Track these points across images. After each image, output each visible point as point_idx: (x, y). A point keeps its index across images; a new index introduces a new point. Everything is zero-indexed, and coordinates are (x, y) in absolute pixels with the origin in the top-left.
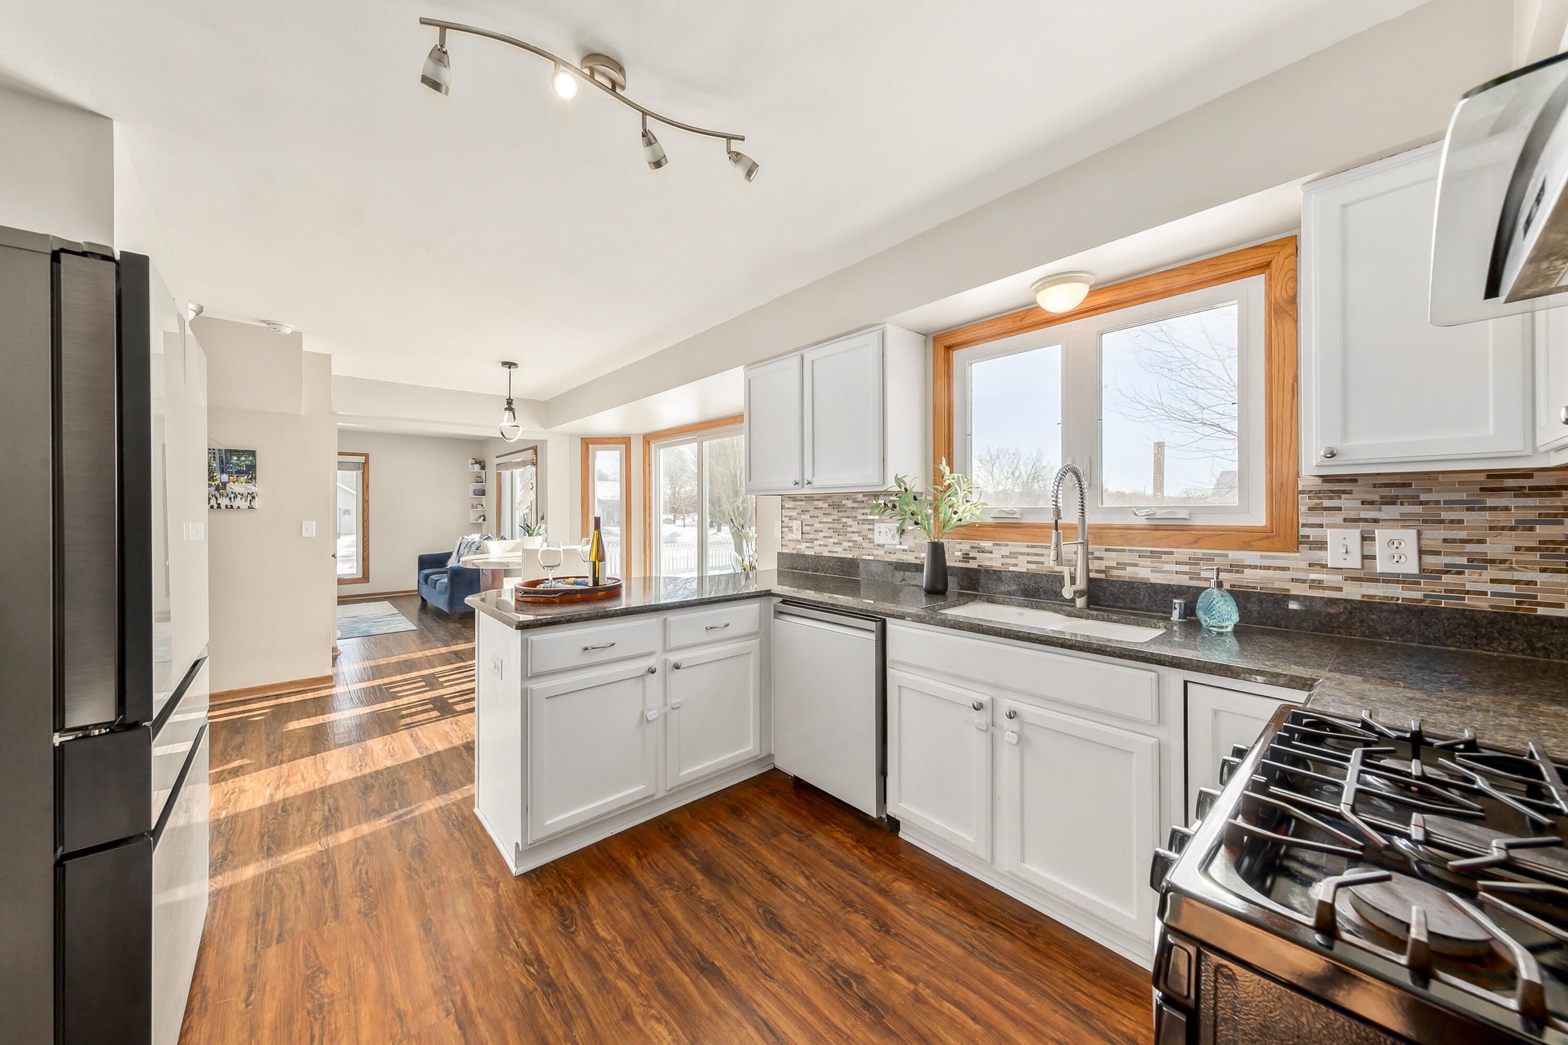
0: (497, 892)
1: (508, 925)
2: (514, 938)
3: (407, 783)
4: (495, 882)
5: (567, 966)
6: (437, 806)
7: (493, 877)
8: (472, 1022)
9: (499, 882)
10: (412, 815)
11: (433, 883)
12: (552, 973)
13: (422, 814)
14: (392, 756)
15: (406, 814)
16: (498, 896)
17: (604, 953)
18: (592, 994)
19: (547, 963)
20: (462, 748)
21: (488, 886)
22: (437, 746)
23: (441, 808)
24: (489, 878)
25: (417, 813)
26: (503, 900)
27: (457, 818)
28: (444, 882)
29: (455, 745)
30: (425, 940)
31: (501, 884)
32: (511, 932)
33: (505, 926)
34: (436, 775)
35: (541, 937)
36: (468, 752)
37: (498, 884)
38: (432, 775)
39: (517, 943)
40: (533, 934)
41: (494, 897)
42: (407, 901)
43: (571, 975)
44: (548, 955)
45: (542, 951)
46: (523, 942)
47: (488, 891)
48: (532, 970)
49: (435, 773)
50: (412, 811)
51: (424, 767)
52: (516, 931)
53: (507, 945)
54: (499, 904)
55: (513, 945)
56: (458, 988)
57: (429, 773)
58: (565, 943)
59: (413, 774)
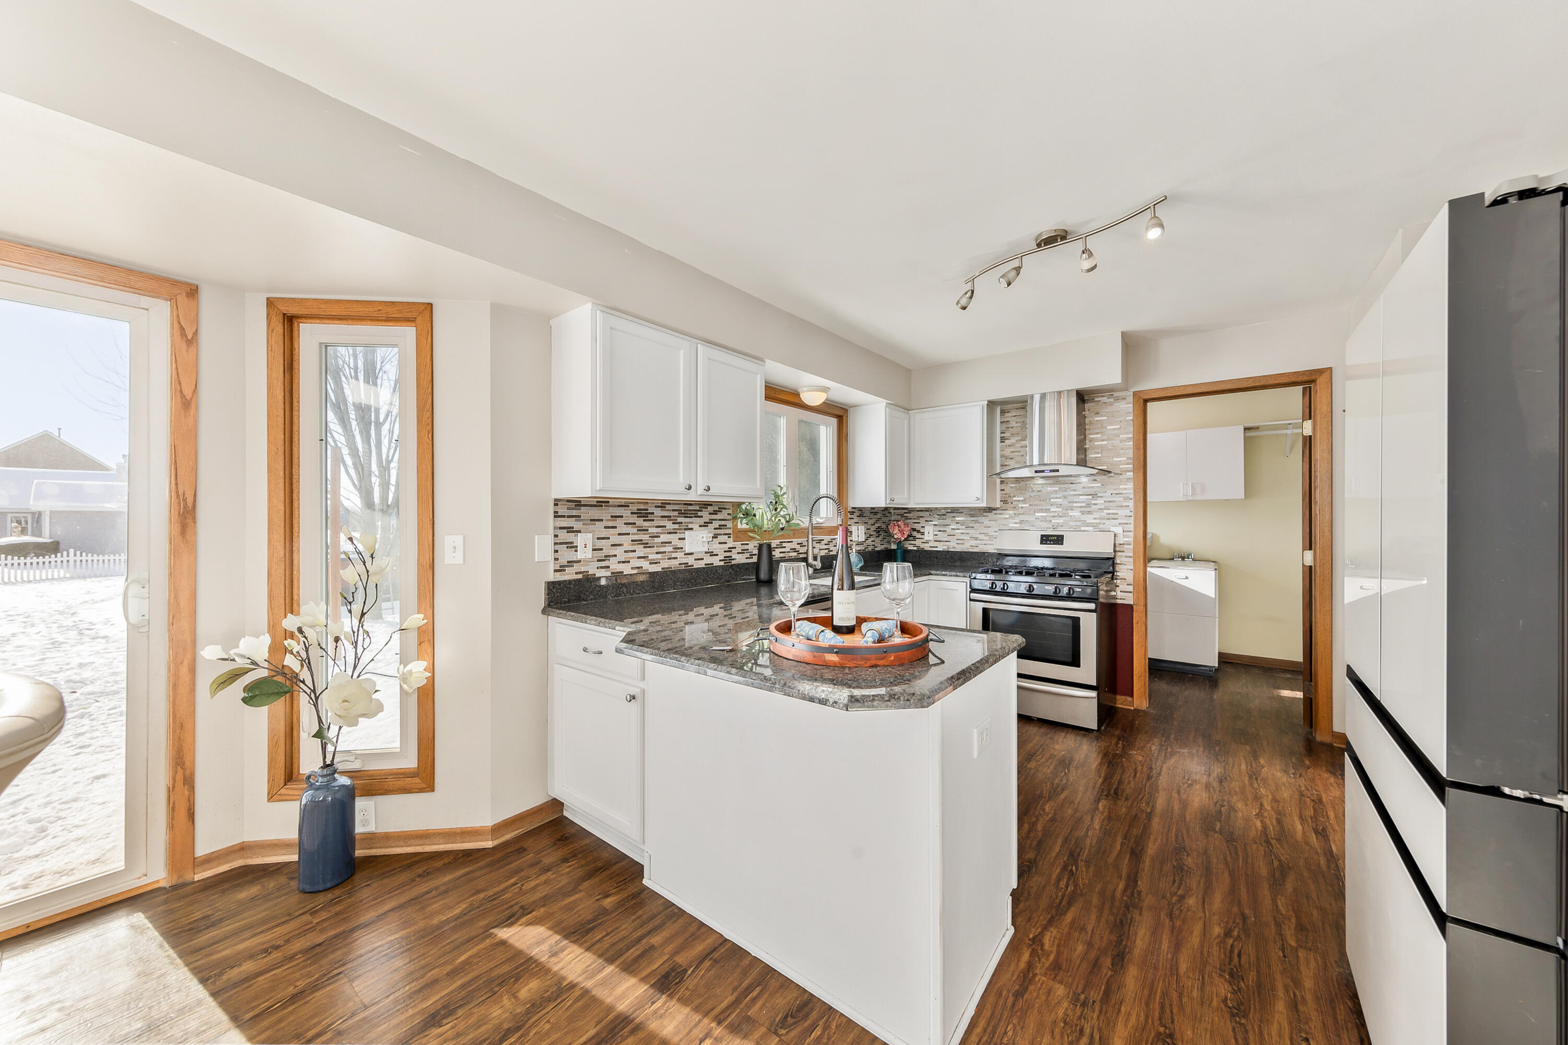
0: (1042, 934)
1: (1061, 902)
2: (1065, 891)
4: (1034, 943)
5: (1054, 854)
7: (1030, 950)
8: (1129, 876)
9: (1030, 940)
11: (1084, 1004)
12: (1065, 859)
16: (1045, 928)
17: (1029, 842)
18: (1057, 837)
19: (1062, 864)
21: (1042, 945)
24: (1033, 953)
26: (1045, 922)
28: (1074, 993)
30: (1127, 950)
31: (1031, 936)
32: (1063, 896)
33: (1063, 904)
35: (1050, 876)
37: (1034, 939)
39: (1067, 887)
40: (1052, 882)
41: (1048, 930)
42: (1123, 1009)
43: (1057, 850)
44: (1057, 866)
45: (1058, 870)
46: (1062, 884)
47: (1047, 941)
48: (1074, 868)
52: (1060, 894)
53: (1074, 892)
54: (1051, 922)
55: (1071, 888)
56: (1125, 898)
58: (1041, 863)
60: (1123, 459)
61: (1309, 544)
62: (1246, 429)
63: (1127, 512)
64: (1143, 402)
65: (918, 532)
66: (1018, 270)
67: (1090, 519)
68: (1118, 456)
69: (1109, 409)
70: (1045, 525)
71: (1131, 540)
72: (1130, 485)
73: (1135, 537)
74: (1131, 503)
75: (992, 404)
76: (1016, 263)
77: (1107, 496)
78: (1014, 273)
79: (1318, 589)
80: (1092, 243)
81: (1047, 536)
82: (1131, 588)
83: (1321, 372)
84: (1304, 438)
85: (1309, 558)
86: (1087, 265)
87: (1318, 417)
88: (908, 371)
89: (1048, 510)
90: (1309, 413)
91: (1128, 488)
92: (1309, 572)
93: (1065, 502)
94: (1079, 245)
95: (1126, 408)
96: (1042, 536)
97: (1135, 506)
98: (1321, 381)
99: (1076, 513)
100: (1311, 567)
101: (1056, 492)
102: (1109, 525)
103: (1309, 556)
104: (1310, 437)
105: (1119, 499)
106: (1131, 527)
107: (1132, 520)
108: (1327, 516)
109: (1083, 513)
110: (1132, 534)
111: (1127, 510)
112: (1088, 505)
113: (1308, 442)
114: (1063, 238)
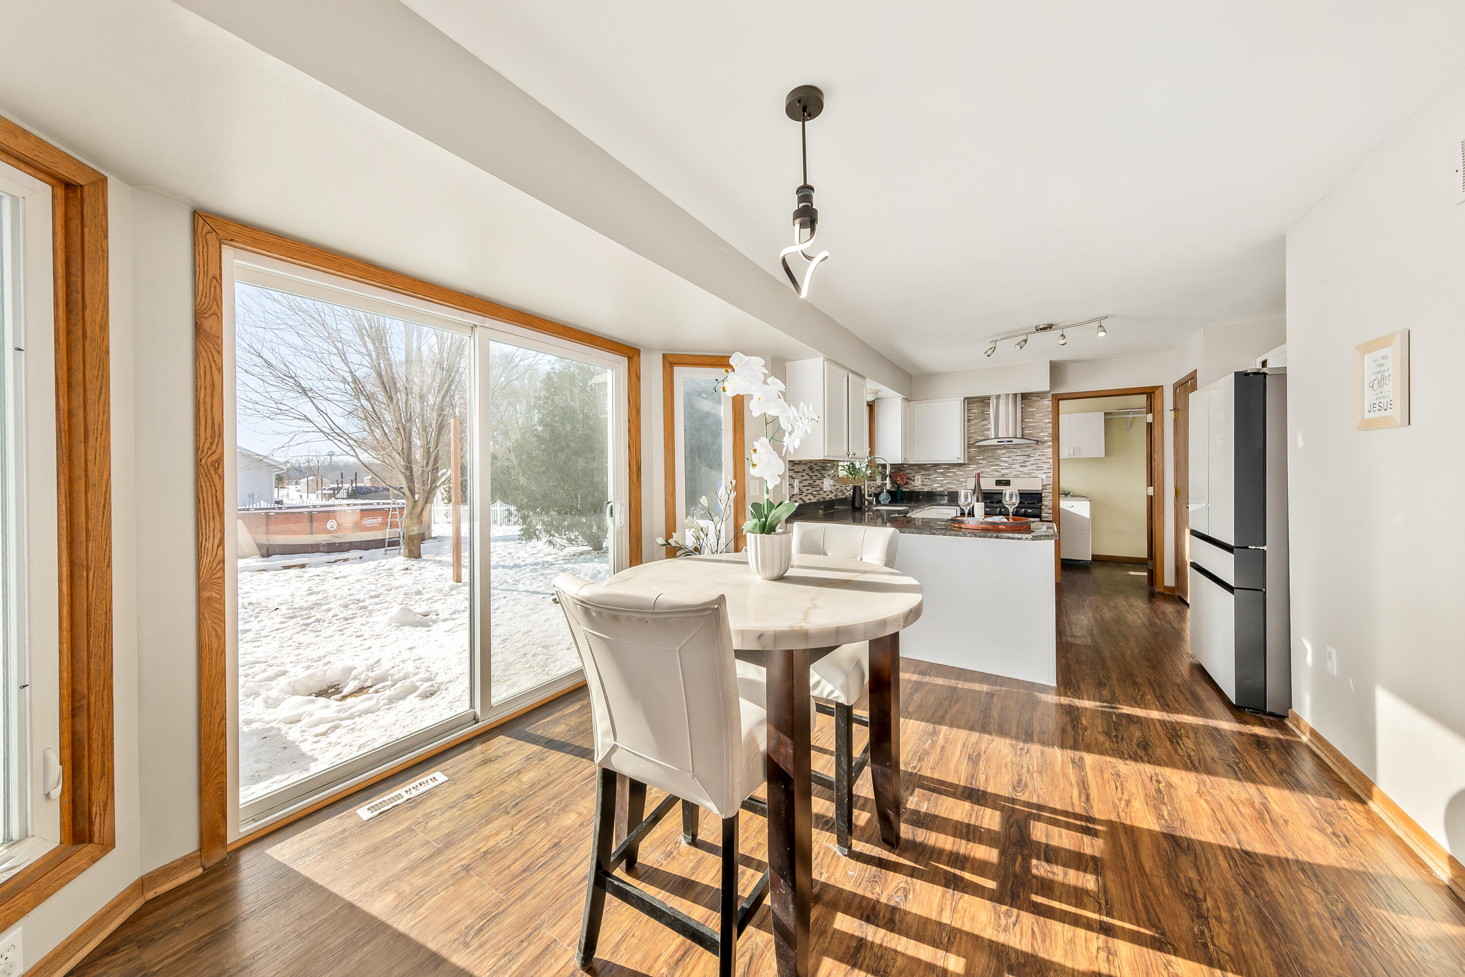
3: (1103, 732)
6: (1081, 701)
10: (1102, 704)
13: (1095, 701)
14: (1119, 776)
15: (1107, 707)
20: (1035, 739)
22: (1060, 758)
23: (1079, 698)
25: (1098, 704)
27: (1070, 689)
29: (1040, 747)
34: (1074, 725)
36: (1032, 732)
38: (1078, 727)
49: (1075, 728)
50: (1101, 707)
51: (1083, 739)
57: (1080, 731)
59: (1096, 739)
60: (1046, 435)
61: (1151, 483)
62: (1105, 414)
63: (1048, 466)
64: (1057, 399)
65: (910, 479)
66: (1026, 341)
67: (1025, 470)
68: (1043, 432)
69: (1038, 404)
70: (996, 474)
71: (1051, 482)
72: (1050, 450)
73: (1053, 480)
74: (1051, 461)
75: (965, 398)
76: (1024, 338)
77: (1036, 456)
78: (1024, 342)
79: (1156, 508)
80: (1066, 332)
81: (1000, 481)
82: (1051, 511)
83: (1157, 387)
84: (1147, 423)
85: (1151, 491)
86: (1062, 342)
87: (1156, 413)
88: (911, 376)
89: (997, 465)
90: (1150, 409)
91: (1049, 452)
92: (1151, 500)
93: (1010, 460)
94: (1059, 332)
95: (1047, 403)
96: (997, 481)
97: (1054, 462)
98: (1158, 392)
99: (1017, 466)
100: (1151, 496)
101: (1004, 454)
102: (1037, 473)
103: (1151, 490)
104: (1151, 423)
105: (1044, 458)
106: (1051, 475)
107: (1051, 471)
108: (1161, 468)
109: (1021, 466)
110: (1051, 479)
111: (1048, 465)
112: (1025, 462)
113: (1150, 426)
114: (1050, 328)
